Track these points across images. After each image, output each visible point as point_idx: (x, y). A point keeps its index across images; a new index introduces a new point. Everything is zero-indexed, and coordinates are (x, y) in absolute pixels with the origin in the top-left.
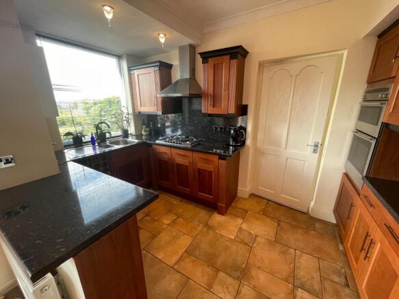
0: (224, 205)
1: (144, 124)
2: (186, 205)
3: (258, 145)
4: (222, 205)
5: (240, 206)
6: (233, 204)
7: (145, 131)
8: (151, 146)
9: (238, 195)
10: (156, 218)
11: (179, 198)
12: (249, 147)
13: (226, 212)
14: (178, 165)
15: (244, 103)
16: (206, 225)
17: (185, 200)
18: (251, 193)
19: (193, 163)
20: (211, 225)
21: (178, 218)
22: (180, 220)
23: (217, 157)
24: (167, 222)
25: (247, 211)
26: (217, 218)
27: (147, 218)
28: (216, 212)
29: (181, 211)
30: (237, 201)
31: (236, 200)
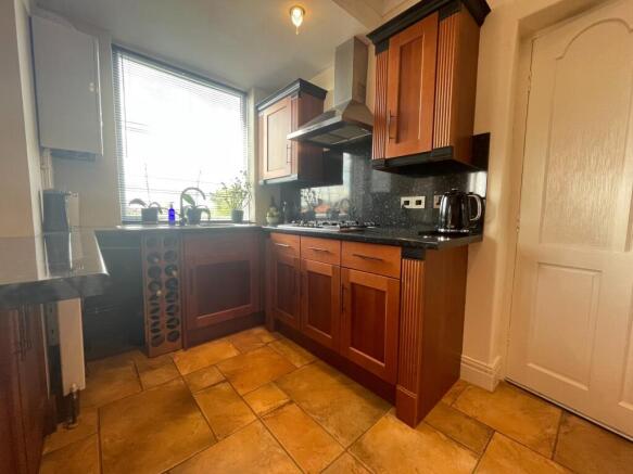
0: (414, 396)
1: (273, 205)
2: (321, 374)
3: (521, 242)
4: (410, 394)
5: (471, 412)
6: (446, 400)
7: (272, 216)
8: (269, 236)
9: (463, 376)
10: (241, 392)
11: (310, 355)
12: (493, 244)
13: (420, 419)
14: (313, 276)
15: (478, 130)
16: (357, 445)
17: (322, 363)
18: (502, 378)
19: (341, 270)
20: (370, 449)
21: (291, 402)
22: (293, 410)
23: (399, 251)
24: (260, 407)
25: (491, 432)
26: (393, 432)
27: (225, 387)
28: (392, 409)
29: (304, 386)
30: (457, 394)
31: (455, 388)
